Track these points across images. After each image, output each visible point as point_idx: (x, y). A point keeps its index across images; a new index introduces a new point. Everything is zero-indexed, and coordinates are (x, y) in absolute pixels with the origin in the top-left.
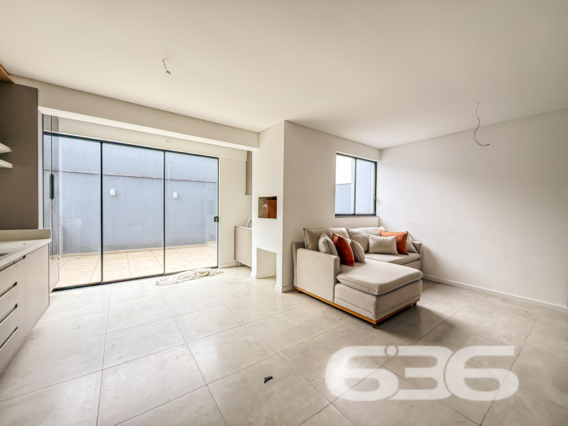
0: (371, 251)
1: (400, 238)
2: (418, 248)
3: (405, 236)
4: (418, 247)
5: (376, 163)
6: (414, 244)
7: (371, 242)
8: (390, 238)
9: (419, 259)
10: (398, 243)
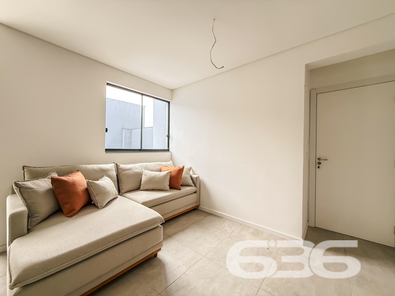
0: (141, 188)
1: (174, 174)
2: (195, 182)
3: (181, 171)
4: (195, 180)
5: (169, 103)
6: (192, 178)
7: (144, 179)
8: (163, 173)
9: (195, 192)
10: (171, 178)
